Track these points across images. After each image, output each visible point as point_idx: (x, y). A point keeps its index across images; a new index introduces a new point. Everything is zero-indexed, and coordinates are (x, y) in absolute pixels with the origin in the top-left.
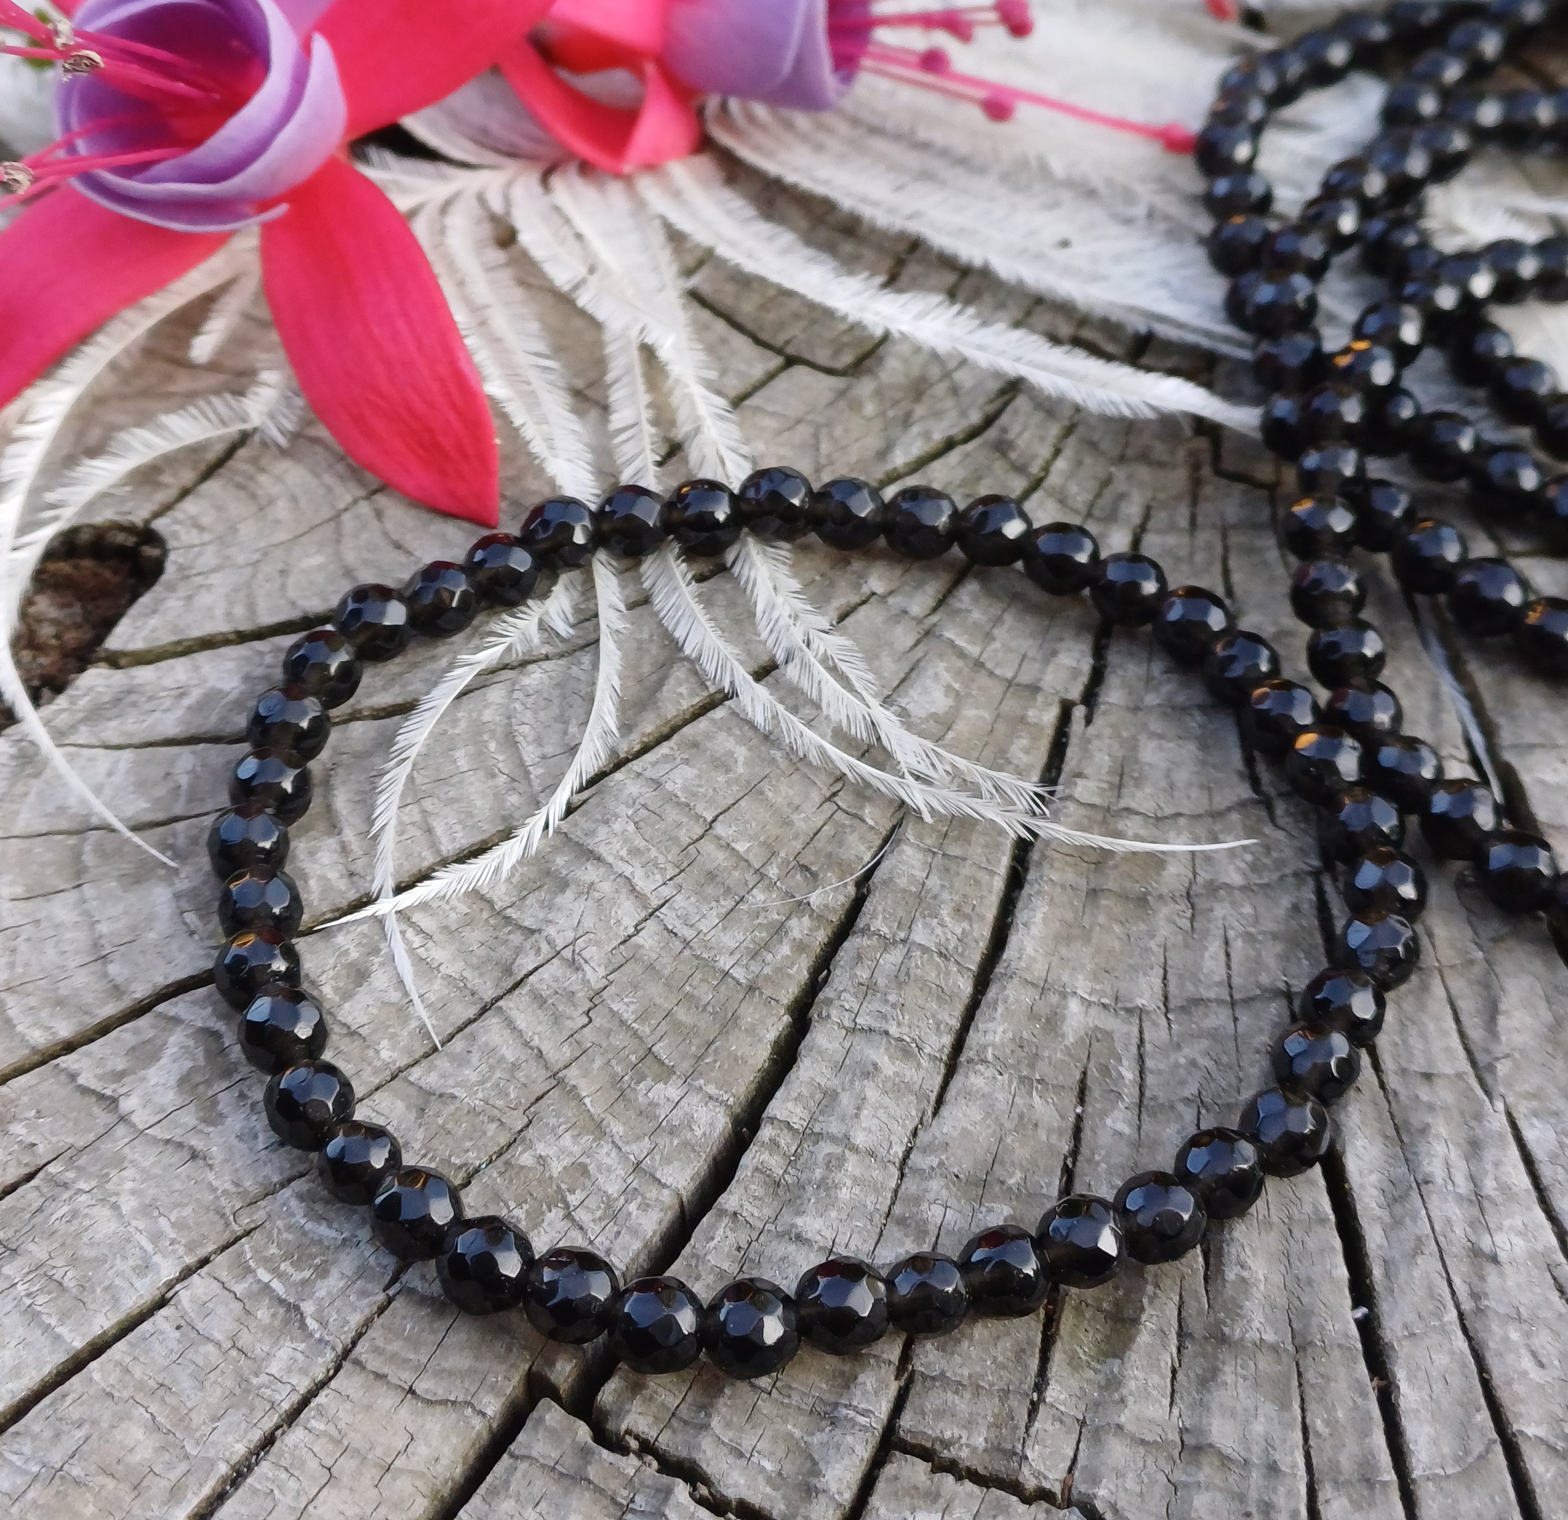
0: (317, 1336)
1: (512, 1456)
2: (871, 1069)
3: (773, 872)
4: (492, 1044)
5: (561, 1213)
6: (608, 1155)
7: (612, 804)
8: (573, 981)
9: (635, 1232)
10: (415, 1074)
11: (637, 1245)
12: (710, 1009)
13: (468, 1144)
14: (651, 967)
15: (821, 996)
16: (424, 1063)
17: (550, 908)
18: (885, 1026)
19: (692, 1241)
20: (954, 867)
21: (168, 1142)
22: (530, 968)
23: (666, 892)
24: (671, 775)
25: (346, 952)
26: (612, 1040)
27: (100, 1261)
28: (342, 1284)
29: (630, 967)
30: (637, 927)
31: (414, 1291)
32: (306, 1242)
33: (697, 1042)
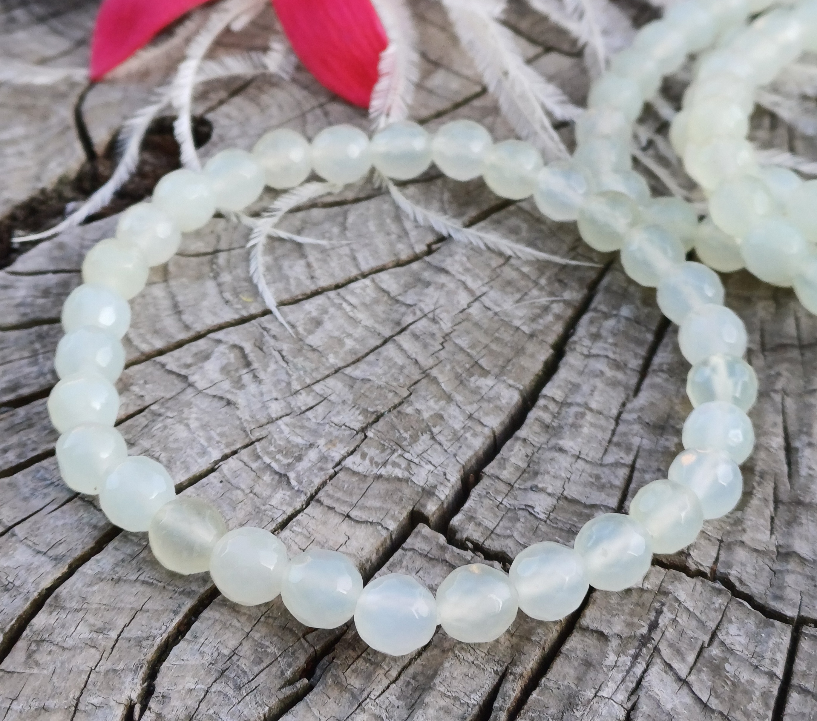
0: (296, 488)
1: (403, 549)
2: (599, 373)
3: (543, 282)
4: (390, 357)
5: (429, 437)
6: (454, 410)
7: (454, 248)
8: (434, 328)
9: (470, 447)
10: (348, 371)
11: (470, 453)
12: (509, 345)
14: (476, 324)
15: (571, 340)
16: (353, 366)
17: (421, 295)
18: (605, 353)
19: (501, 452)
21: (214, 396)
22: (411, 321)
23: (485, 289)
25: (310, 313)
26: (456, 357)
27: (179, 449)
28: (309, 465)
29: (465, 324)
30: (469, 306)
31: (349, 469)
32: (290, 445)
33: (502, 359)
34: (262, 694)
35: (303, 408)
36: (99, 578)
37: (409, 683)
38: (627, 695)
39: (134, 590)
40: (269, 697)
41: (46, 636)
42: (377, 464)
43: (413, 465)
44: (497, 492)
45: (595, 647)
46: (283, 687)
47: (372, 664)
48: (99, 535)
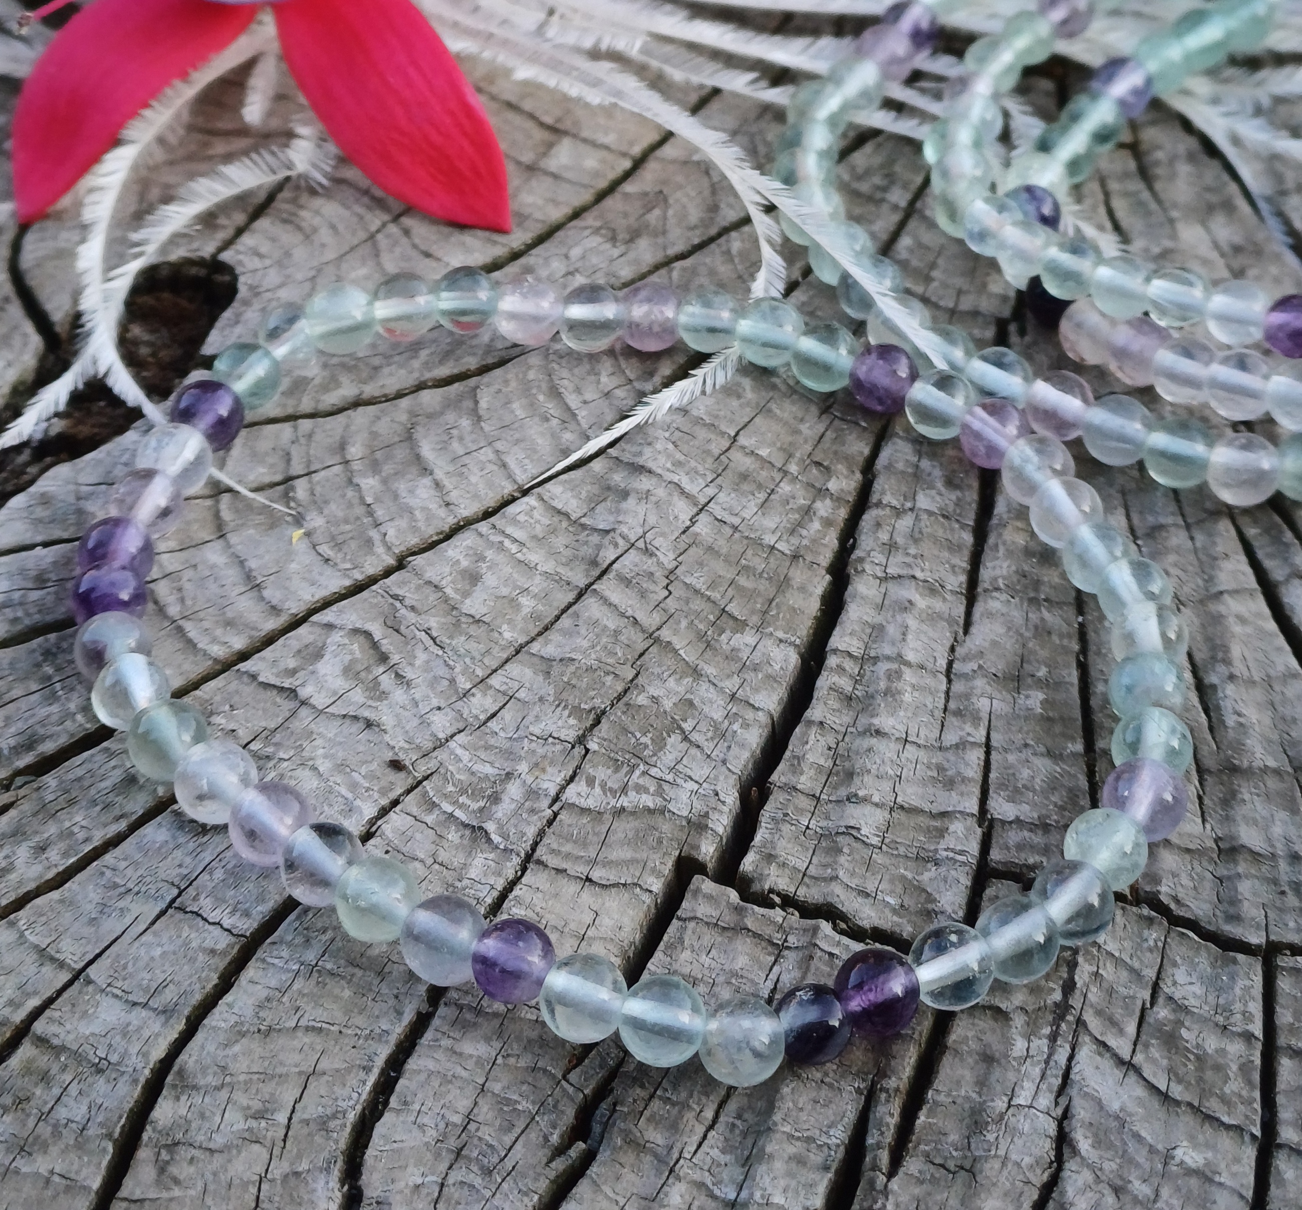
0: (502, 847)
1: (679, 919)
2: (907, 604)
3: (793, 468)
4: (595, 618)
5: (679, 738)
6: (707, 691)
7: (649, 431)
8: (649, 564)
9: (742, 746)
10: (535, 647)
11: (746, 755)
12: (765, 575)
13: (592, 693)
14: (710, 549)
15: (853, 557)
16: (540, 639)
17: (618, 511)
18: (911, 572)
19: (790, 747)
20: (939, 451)
21: (344, 716)
22: (613, 558)
23: (710, 491)
24: (694, 404)
25: (458, 562)
26: (691, 605)
28: (513, 806)
29: (691, 551)
30: (693, 520)
31: (573, 805)
32: (475, 780)
33: (760, 600)
34: (524, 1176)
35: (483, 717)
36: (239, 1033)
37: (734, 1125)
38: (1052, 1097)
39: (297, 1044)
40: (536, 1179)
41: (179, 1136)
42: (613, 792)
43: (666, 787)
44: (801, 811)
45: (994, 1031)
46: (550, 1160)
47: (674, 1104)
48: (222, 964)
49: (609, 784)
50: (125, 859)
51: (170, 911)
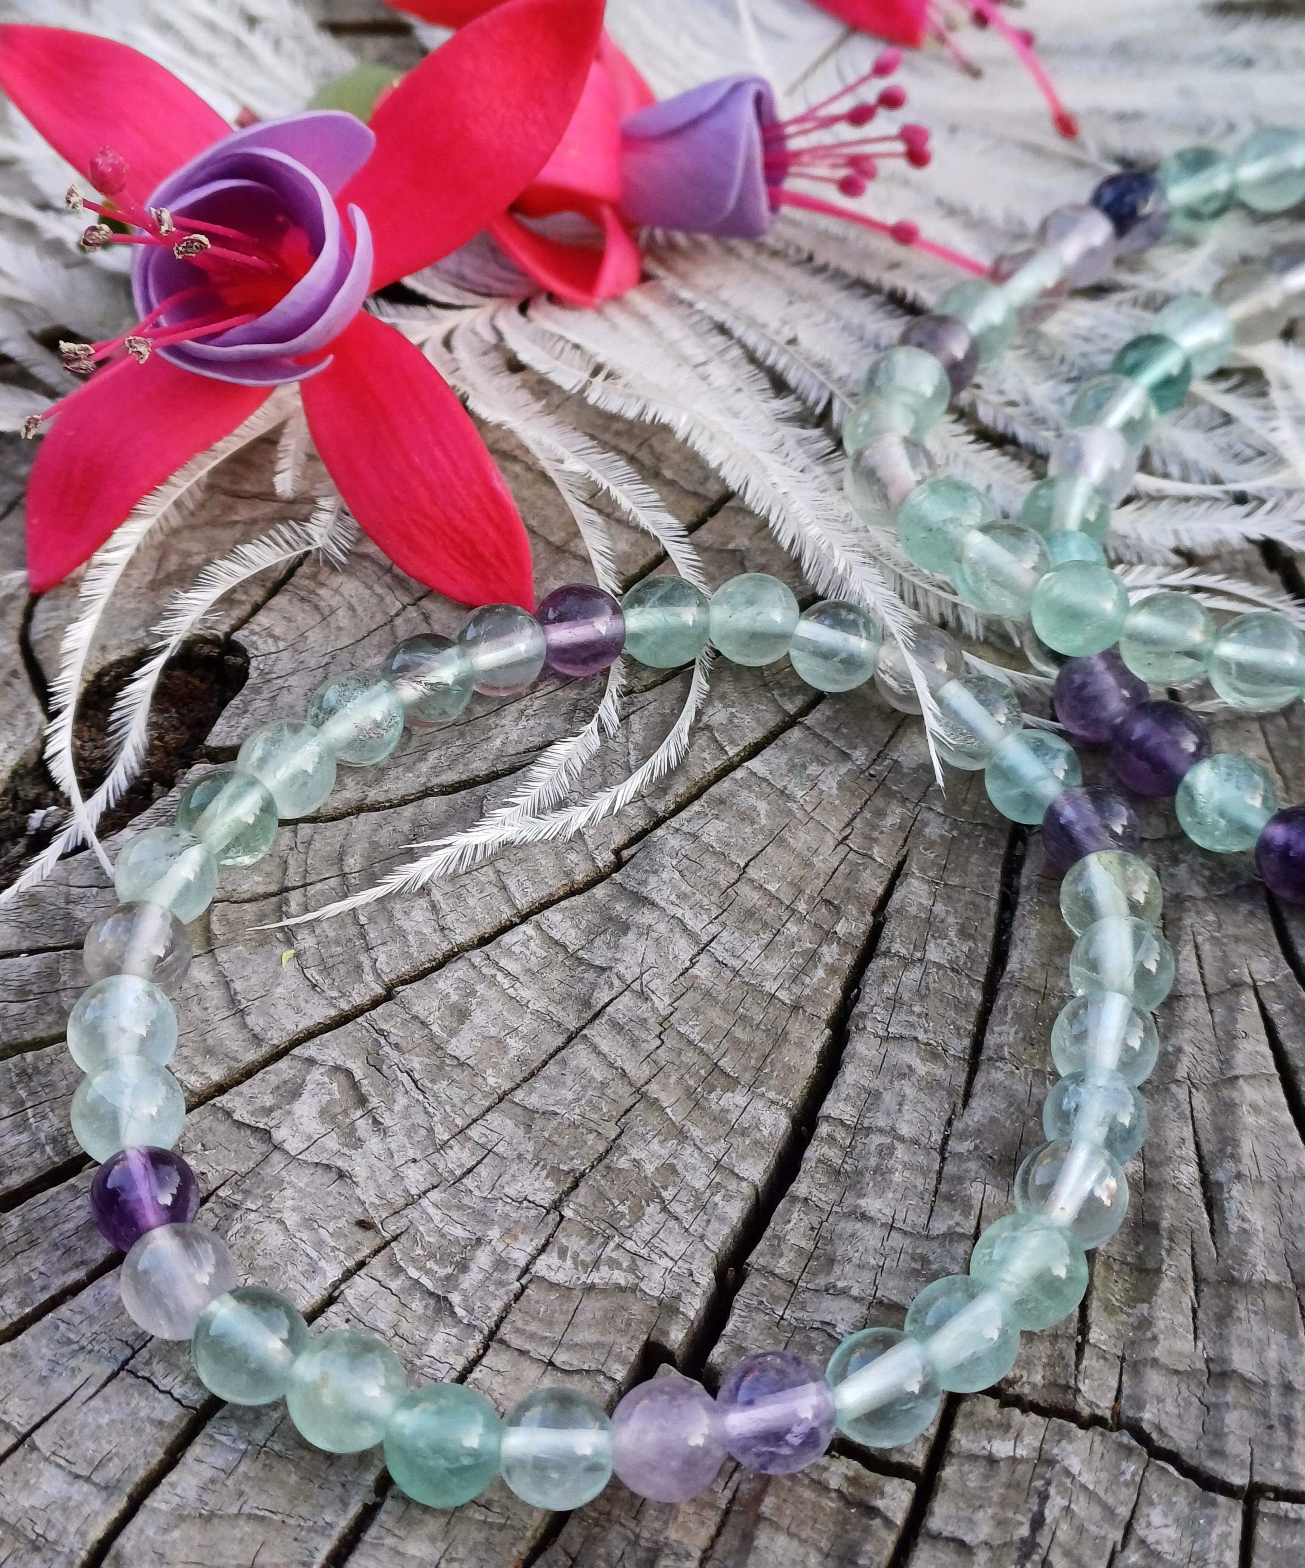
0: (465, 1322)
2: (907, 1070)
3: (802, 907)
4: (583, 1067)
5: (658, 1207)
6: (691, 1155)
7: (658, 857)
8: (644, 1010)
9: (722, 1220)
10: (519, 1096)
11: (726, 1230)
12: (762, 1027)
13: (573, 1153)
14: (708, 994)
15: (855, 1011)
16: (525, 1086)
17: (617, 947)
18: (914, 1034)
19: (772, 1224)
20: (956, 896)
21: (316, 1164)
22: (607, 1000)
23: (713, 929)
24: (706, 829)
25: (447, 996)
26: (683, 1058)
27: (274, 1268)
28: (480, 1277)
29: (690, 995)
30: (692, 961)
31: (543, 1278)
32: (445, 1243)
33: (754, 1055)
35: (458, 1172)
36: (180, 1517)
39: (237, 1533)
43: (640, 1262)
44: (775, 1299)
48: (168, 1437)
49: (582, 1257)
50: (81, 1313)
51: (123, 1374)
